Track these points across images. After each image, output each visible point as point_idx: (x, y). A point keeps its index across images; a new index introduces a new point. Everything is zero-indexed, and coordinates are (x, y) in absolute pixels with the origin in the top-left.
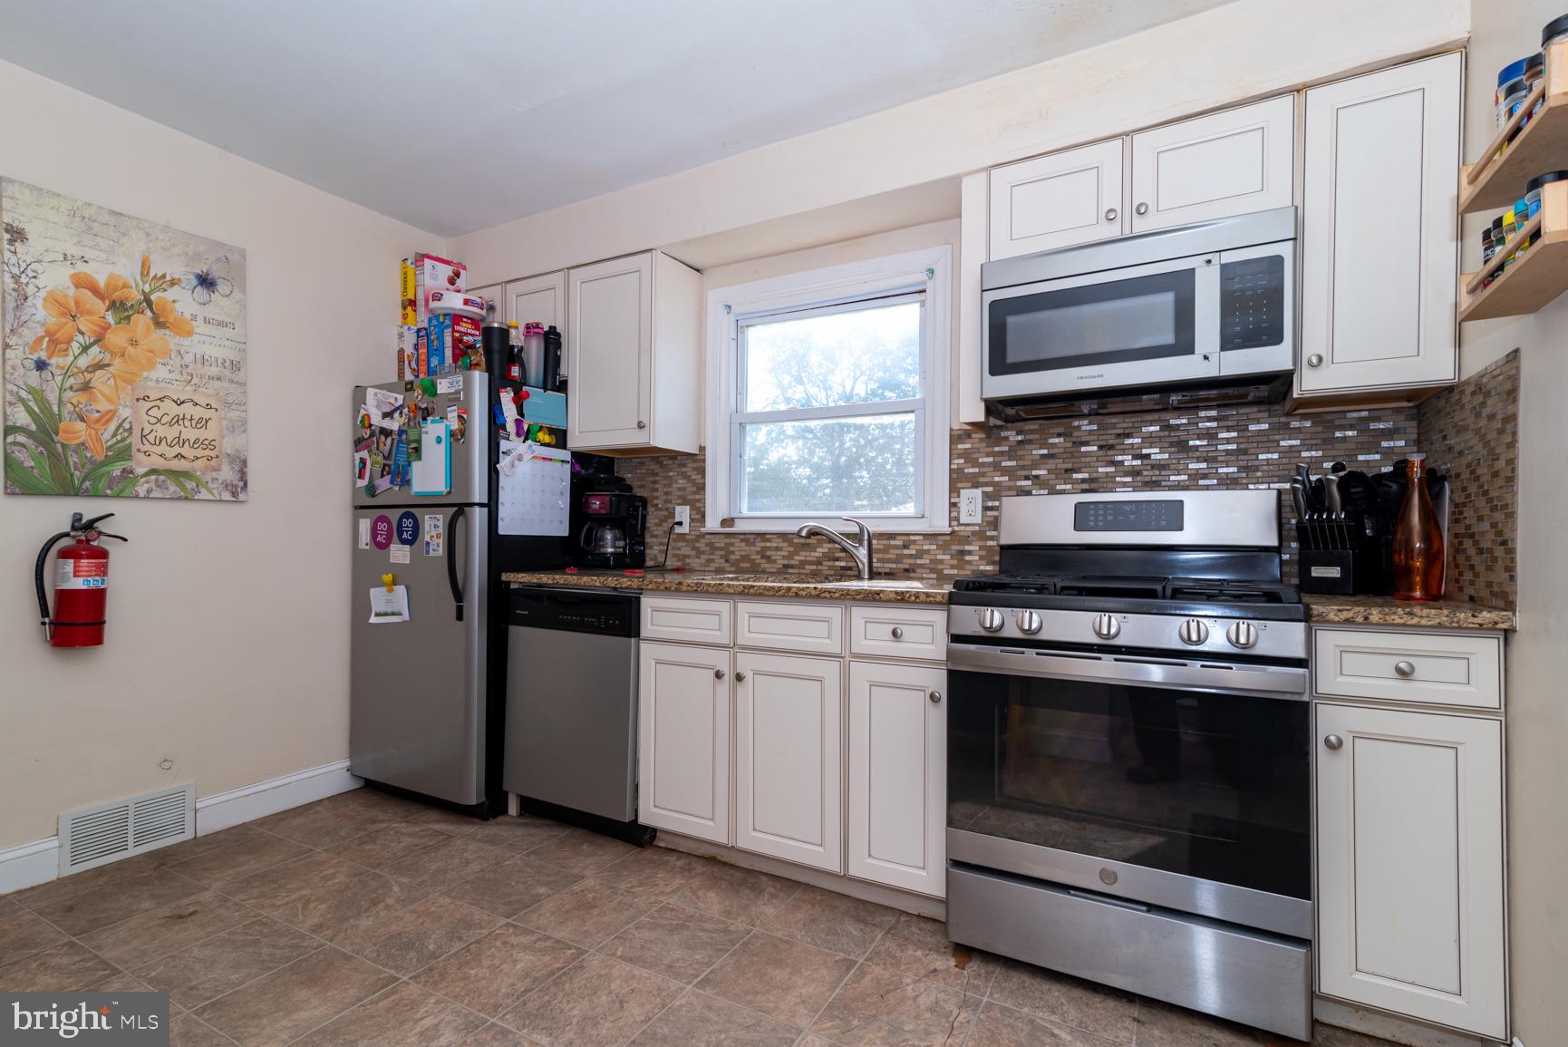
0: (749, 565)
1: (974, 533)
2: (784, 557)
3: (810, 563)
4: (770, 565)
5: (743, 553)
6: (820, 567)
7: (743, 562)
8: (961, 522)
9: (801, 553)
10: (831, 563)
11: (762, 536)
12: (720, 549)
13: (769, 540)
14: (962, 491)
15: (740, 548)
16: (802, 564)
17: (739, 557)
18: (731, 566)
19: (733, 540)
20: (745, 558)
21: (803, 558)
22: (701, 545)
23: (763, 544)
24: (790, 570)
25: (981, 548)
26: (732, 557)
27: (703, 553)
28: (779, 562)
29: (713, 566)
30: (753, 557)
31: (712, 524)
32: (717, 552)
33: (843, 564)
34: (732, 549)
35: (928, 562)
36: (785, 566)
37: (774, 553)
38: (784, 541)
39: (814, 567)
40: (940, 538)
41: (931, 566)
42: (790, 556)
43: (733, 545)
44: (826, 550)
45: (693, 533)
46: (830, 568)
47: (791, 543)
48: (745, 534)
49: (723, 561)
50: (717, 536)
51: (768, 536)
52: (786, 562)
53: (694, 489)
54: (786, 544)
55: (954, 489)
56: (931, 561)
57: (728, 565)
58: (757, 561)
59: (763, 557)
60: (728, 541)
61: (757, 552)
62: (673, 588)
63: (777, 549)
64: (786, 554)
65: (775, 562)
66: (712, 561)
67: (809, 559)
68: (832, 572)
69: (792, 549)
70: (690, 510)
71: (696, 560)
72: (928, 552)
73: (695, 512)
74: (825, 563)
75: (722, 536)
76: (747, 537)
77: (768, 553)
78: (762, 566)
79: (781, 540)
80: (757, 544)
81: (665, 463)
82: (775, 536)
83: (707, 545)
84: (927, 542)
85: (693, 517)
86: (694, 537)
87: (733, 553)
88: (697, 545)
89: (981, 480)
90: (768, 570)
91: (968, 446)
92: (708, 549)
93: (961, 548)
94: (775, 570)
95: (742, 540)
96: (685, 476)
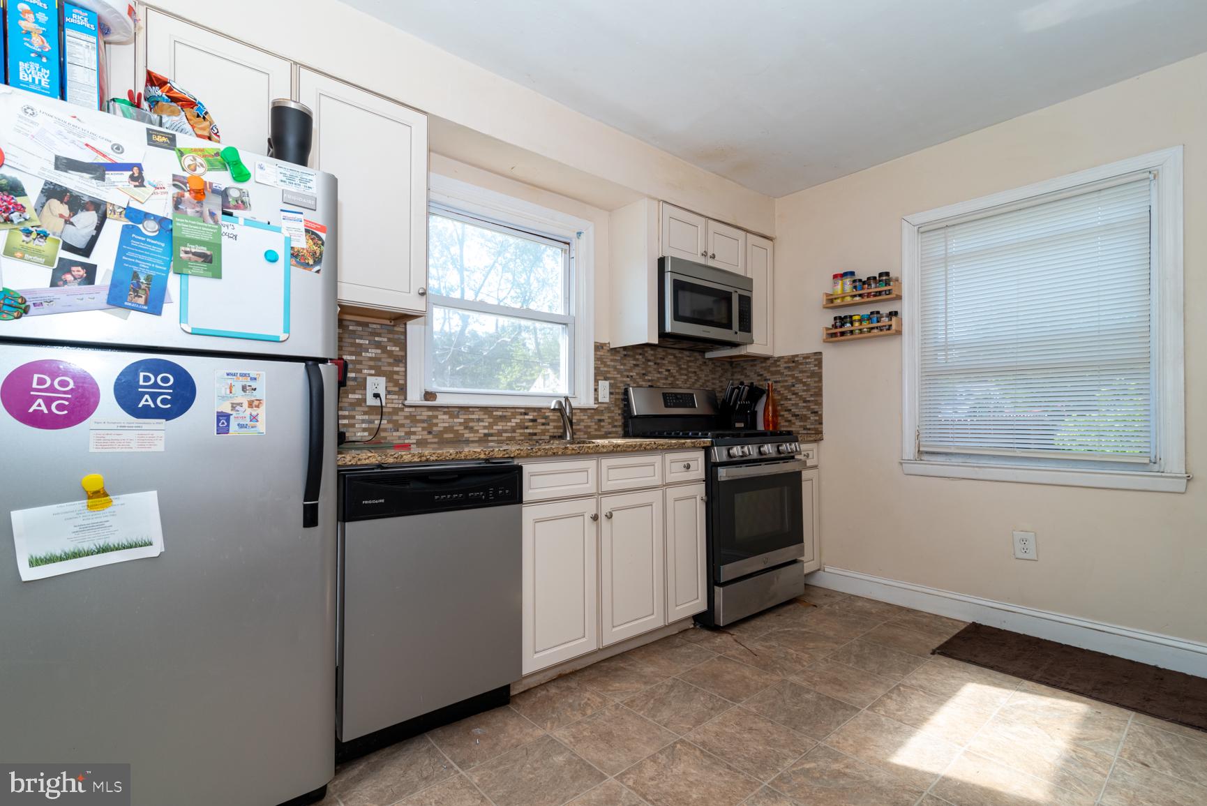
0: (452, 435)
1: (606, 408)
2: (485, 427)
3: (506, 431)
4: (472, 435)
5: (447, 425)
6: (514, 435)
7: (447, 433)
8: (600, 401)
9: (499, 424)
10: (522, 431)
11: (465, 409)
12: (423, 421)
13: (473, 413)
14: (600, 382)
15: (443, 420)
16: (500, 433)
17: (442, 429)
18: (434, 437)
19: (436, 413)
20: (449, 429)
21: (501, 428)
22: (400, 418)
23: (466, 417)
24: (490, 438)
25: (609, 417)
26: (435, 429)
27: (403, 426)
28: (480, 431)
29: (413, 439)
30: (455, 428)
31: (414, 396)
32: (418, 425)
33: (531, 431)
34: (435, 421)
35: (583, 427)
36: (486, 435)
37: (476, 424)
38: (485, 414)
39: (510, 435)
40: (589, 411)
41: (585, 430)
42: (490, 426)
43: (436, 417)
44: (519, 421)
45: (388, 405)
46: (522, 434)
47: (491, 416)
48: (448, 407)
49: (426, 433)
50: (418, 409)
51: (471, 410)
52: (486, 431)
53: (391, 360)
54: (487, 416)
55: (596, 381)
56: (585, 427)
57: (430, 436)
58: (461, 432)
59: (466, 428)
60: (430, 413)
61: (461, 424)
62: (560, 453)
63: (479, 420)
64: (487, 424)
65: (477, 431)
66: (414, 433)
67: (506, 428)
68: (522, 438)
69: (491, 420)
70: (386, 382)
71: (395, 434)
72: (583, 420)
73: (391, 384)
74: (518, 431)
75: (425, 409)
76: (450, 410)
77: (471, 424)
78: (466, 435)
79: (482, 413)
80: (460, 416)
81: (351, 328)
82: (477, 410)
83: (406, 417)
84: (582, 414)
85: (388, 389)
86: (391, 410)
87: (436, 425)
88: (395, 418)
89: (608, 375)
90: (471, 439)
91: (602, 354)
92: (408, 421)
93: (599, 418)
94: (477, 439)
95: (445, 413)
96: (378, 345)
